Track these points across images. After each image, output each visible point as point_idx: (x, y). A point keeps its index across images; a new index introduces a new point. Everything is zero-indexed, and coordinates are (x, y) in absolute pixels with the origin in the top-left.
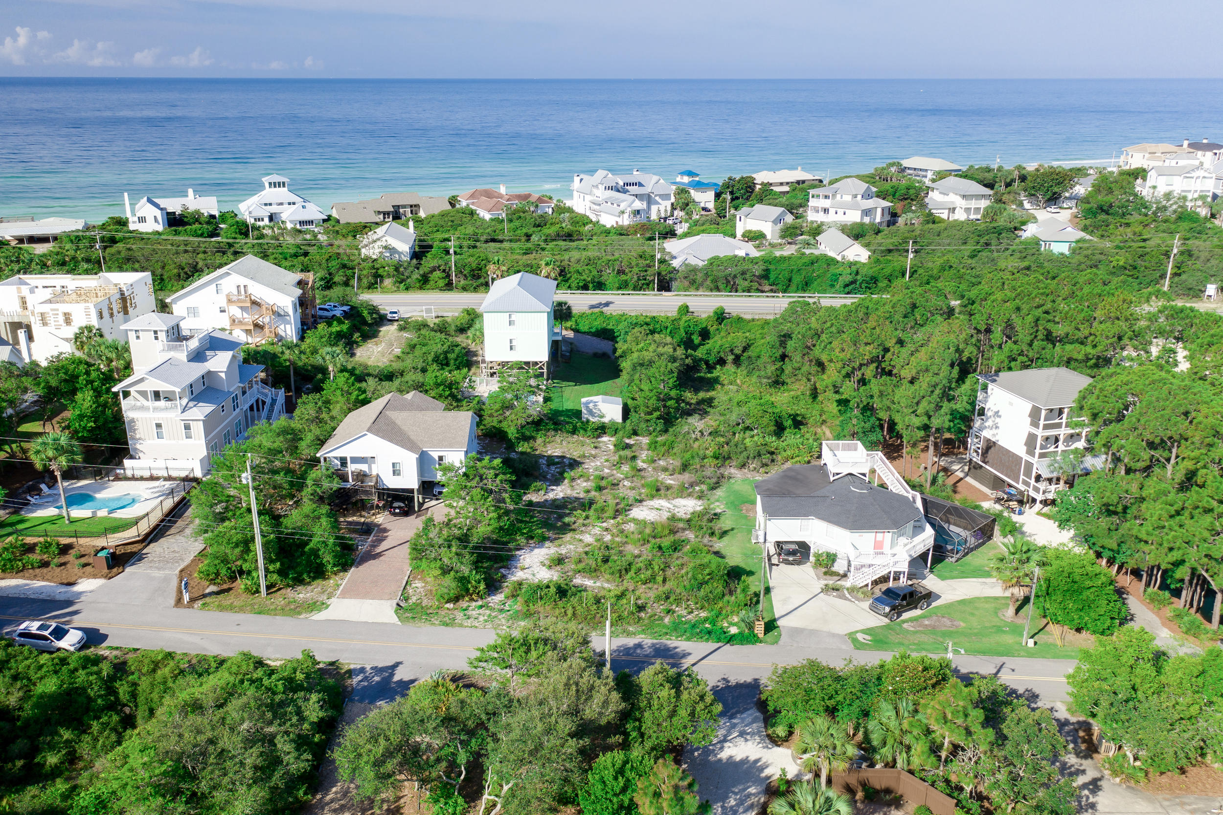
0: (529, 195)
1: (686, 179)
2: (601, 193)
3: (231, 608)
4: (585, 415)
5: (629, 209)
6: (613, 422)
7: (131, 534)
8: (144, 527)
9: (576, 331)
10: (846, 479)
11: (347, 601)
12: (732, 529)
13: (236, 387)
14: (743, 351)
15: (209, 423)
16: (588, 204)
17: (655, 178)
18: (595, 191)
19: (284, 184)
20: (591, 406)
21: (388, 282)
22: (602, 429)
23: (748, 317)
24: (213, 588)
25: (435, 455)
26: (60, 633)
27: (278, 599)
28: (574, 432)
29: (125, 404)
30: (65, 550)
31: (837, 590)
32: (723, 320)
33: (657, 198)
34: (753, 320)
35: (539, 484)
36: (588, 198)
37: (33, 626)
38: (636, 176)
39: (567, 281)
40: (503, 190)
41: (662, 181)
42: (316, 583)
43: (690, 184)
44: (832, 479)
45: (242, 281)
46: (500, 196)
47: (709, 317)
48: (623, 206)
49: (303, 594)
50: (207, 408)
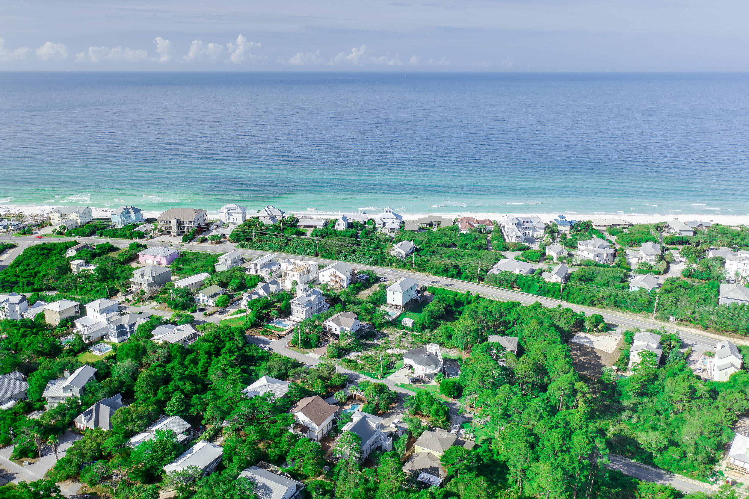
0: (486, 221)
2: (511, 226)
3: (293, 350)
4: (402, 323)
6: (408, 326)
7: (284, 332)
8: (287, 332)
10: (428, 353)
11: (313, 354)
13: (316, 303)
15: (306, 311)
16: (506, 229)
19: (391, 211)
20: (405, 320)
21: (394, 264)
22: (404, 328)
24: (292, 346)
25: (345, 328)
26: (265, 347)
27: (302, 350)
28: (395, 327)
29: (292, 304)
30: (272, 333)
31: (408, 375)
37: (262, 345)
45: (335, 270)
46: (474, 221)
49: (307, 350)
50: (307, 308)
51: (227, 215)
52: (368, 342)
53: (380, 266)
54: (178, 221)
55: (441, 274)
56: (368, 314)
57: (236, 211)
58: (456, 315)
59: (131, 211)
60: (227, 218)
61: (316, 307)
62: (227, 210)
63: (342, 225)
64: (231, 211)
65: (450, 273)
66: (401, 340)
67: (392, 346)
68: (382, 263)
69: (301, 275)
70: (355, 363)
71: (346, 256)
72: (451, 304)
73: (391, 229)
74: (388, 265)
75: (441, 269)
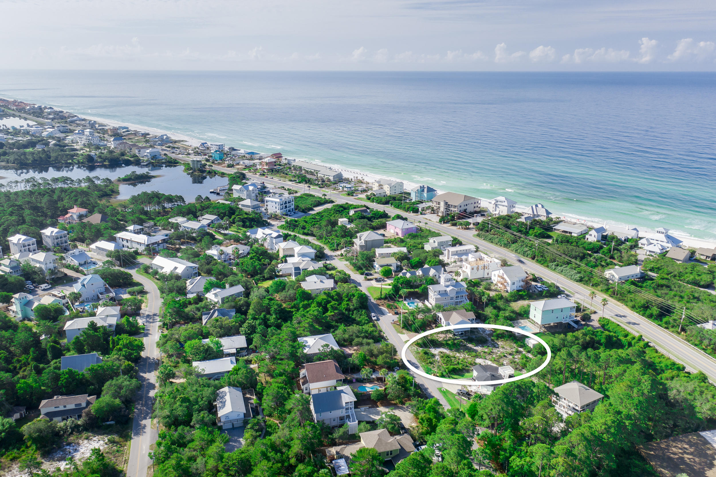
3: (395, 327)
4: (527, 341)
22: (522, 345)
24: (398, 323)
25: (450, 324)
26: (375, 317)
27: (402, 330)
29: (430, 290)
30: (396, 308)
37: (375, 314)
45: (503, 272)
49: (405, 331)
51: (494, 206)
53: (584, 284)
54: (446, 203)
57: (503, 204)
59: (426, 190)
60: (494, 209)
61: (452, 298)
62: (495, 201)
63: (593, 236)
64: (499, 203)
65: (648, 312)
66: (505, 356)
67: (488, 357)
68: (587, 281)
69: (473, 269)
70: (430, 357)
71: (558, 265)
72: (602, 341)
73: (650, 251)
75: (640, 304)
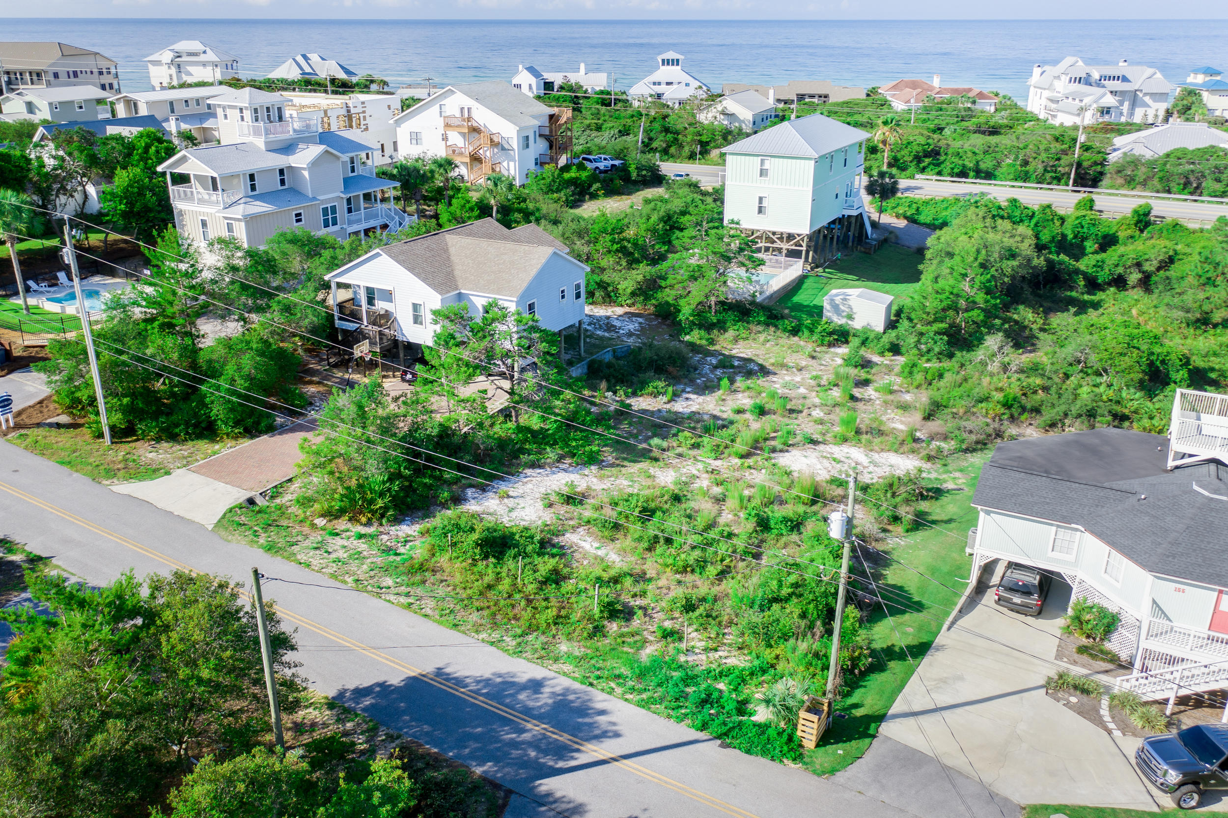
0: (970, 90)
1: (1200, 79)
2: (1062, 86)
3: (44, 449)
4: (828, 313)
5: (1095, 106)
6: (867, 329)
9: (912, 220)
10: (1204, 469)
11: (194, 476)
12: (949, 521)
14: (1159, 269)
15: (254, 223)
16: (1044, 102)
17: (1149, 71)
18: (1056, 83)
19: (678, 61)
20: (838, 300)
22: (841, 336)
23: (1192, 226)
24: (64, 419)
28: (795, 332)
29: (173, 190)
31: (1085, 691)
32: (1148, 224)
33: (1147, 99)
34: (1202, 231)
35: (661, 384)
36: (1046, 94)
38: (1122, 68)
39: (938, 165)
40: (936, 82)
41: (1159, 75)
42: (190, 443)
43: (1204, 84)
44: (1171, 464)
46: (931, 88)
47: (1124, 218)
48: (1087, 100)
49: (160, 454)
50: (260, 207)
51: (173, 71)
52: (641, 403)
55: (912, 169)
56: (633, 262)
58: (1071, 289)
61: (328, 216)
62: (171, 55)
64: (185, 58)
65: (949, 165)
66: (853, 398)
67: (805, 426)
70: (545, 565)
74: (692, 156)
